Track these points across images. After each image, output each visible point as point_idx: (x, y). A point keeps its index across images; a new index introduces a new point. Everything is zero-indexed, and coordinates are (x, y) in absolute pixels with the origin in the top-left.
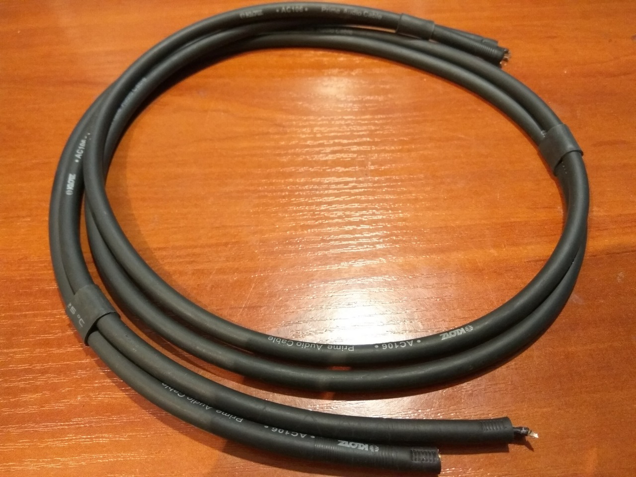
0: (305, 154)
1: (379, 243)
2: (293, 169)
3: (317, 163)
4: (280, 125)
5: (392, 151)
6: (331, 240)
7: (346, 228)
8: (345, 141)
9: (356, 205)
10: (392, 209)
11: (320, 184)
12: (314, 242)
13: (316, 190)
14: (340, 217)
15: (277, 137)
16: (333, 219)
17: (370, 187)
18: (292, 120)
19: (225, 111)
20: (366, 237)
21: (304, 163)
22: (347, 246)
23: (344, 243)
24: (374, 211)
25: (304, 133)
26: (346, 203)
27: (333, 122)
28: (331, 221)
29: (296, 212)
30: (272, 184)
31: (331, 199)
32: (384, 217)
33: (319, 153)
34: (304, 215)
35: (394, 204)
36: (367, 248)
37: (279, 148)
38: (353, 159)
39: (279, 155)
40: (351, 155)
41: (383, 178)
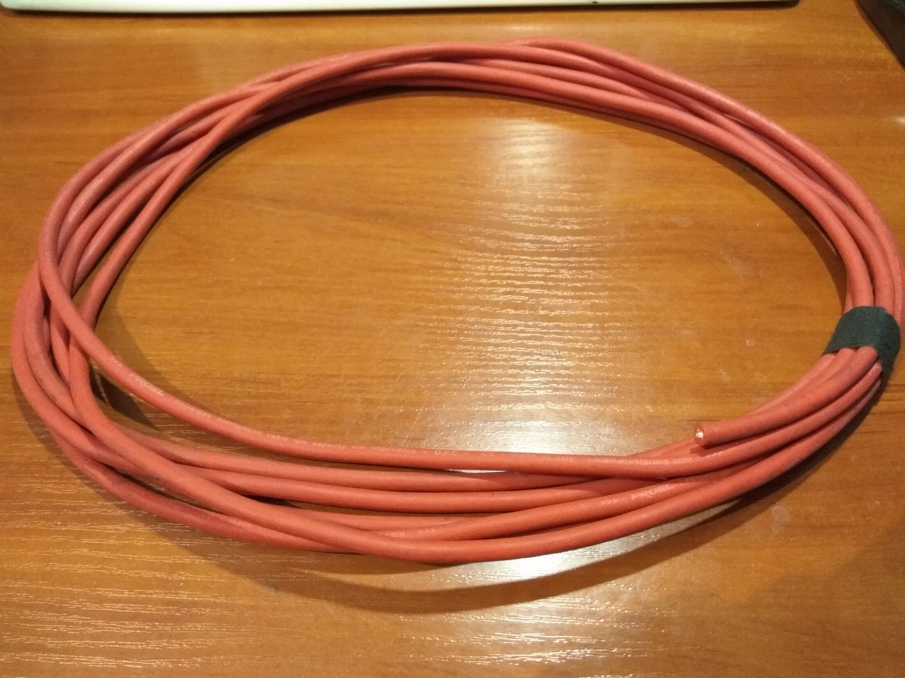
0: (478, 293)
1: (540, 389)
2: (463, 307)
3: (488, 303)
4: (456, 260)
5: (565, 297)
6: (494, 382)
7: (510, 371)
8: (518, 283)
9: (522, 350)
10: (557, 357)
11: (489, 324)
12: (477, 383)
13: (485, 330)
14: (505, 360)
15: (450, 272)
16: (498, 361)
17: (538, 333)
18: (466, 256)
19: (402, 242)
20: (528, 382)
21: (476, 302)
22: (508, 389)
23: (505, 385)
24: (539, 357)
25: (478, 271)
26: (513, 346)
27: (509, 261)
28: (496, 363)
29: (464, 351)
30: (442, 321)
31: (498, 341)
32: (548, 364)
33: (490, 293)
34: (471, 355)
35: (559, 352)
36: (528, 392)
37: (452, 284)
38: (524, 302)
39: (452, 292)
40: (523, 298)
41: (551, 324)
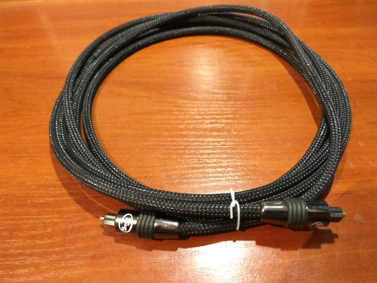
0: (194, 124)
1: (239, 180)
2: (187, 133)
3: (202, 129)
4: (179, 106)
5: (247, 124)
6: (210, 177)
7: (219, 170)
8: (218, 117)
9: (225, 156)
10: (247, 159)
11: (202, 142)
12: (199, 178)
13: (201, 145)
14: (215, 163)
15: (177, 113)
16: (211, 163)
17: (233, 145)
18: (186, 104)
19: (147, 97)
20: (231, 176)
21: (194, 129)
22: (219, 181)
23: (217, 179)
24: (236, 159)
25: (193, 111)
26: (219, 154)
27: (211, 105)
28: (209, 165)
29: (188, 158)
30: (174, 141)
31: (210, 151)
32: (242, 164)
33: (202, 123)
34: (193, 161)
35: (248, 156)
36: (232, 182)
37: (178, 120)
38: (223, 127)
39: (179, 124)
40: (222, 125)
41: (241, 140)
